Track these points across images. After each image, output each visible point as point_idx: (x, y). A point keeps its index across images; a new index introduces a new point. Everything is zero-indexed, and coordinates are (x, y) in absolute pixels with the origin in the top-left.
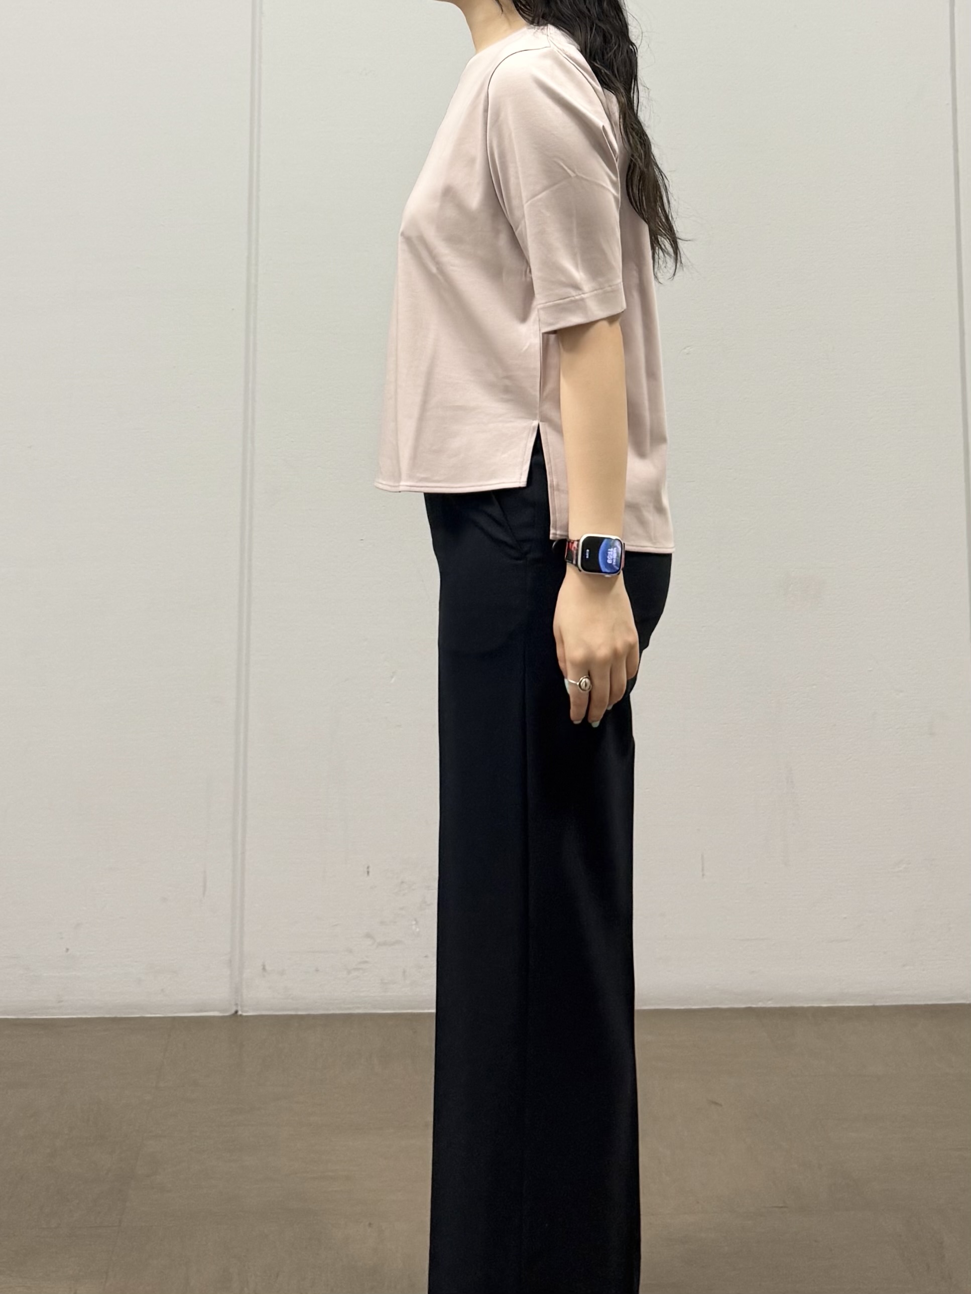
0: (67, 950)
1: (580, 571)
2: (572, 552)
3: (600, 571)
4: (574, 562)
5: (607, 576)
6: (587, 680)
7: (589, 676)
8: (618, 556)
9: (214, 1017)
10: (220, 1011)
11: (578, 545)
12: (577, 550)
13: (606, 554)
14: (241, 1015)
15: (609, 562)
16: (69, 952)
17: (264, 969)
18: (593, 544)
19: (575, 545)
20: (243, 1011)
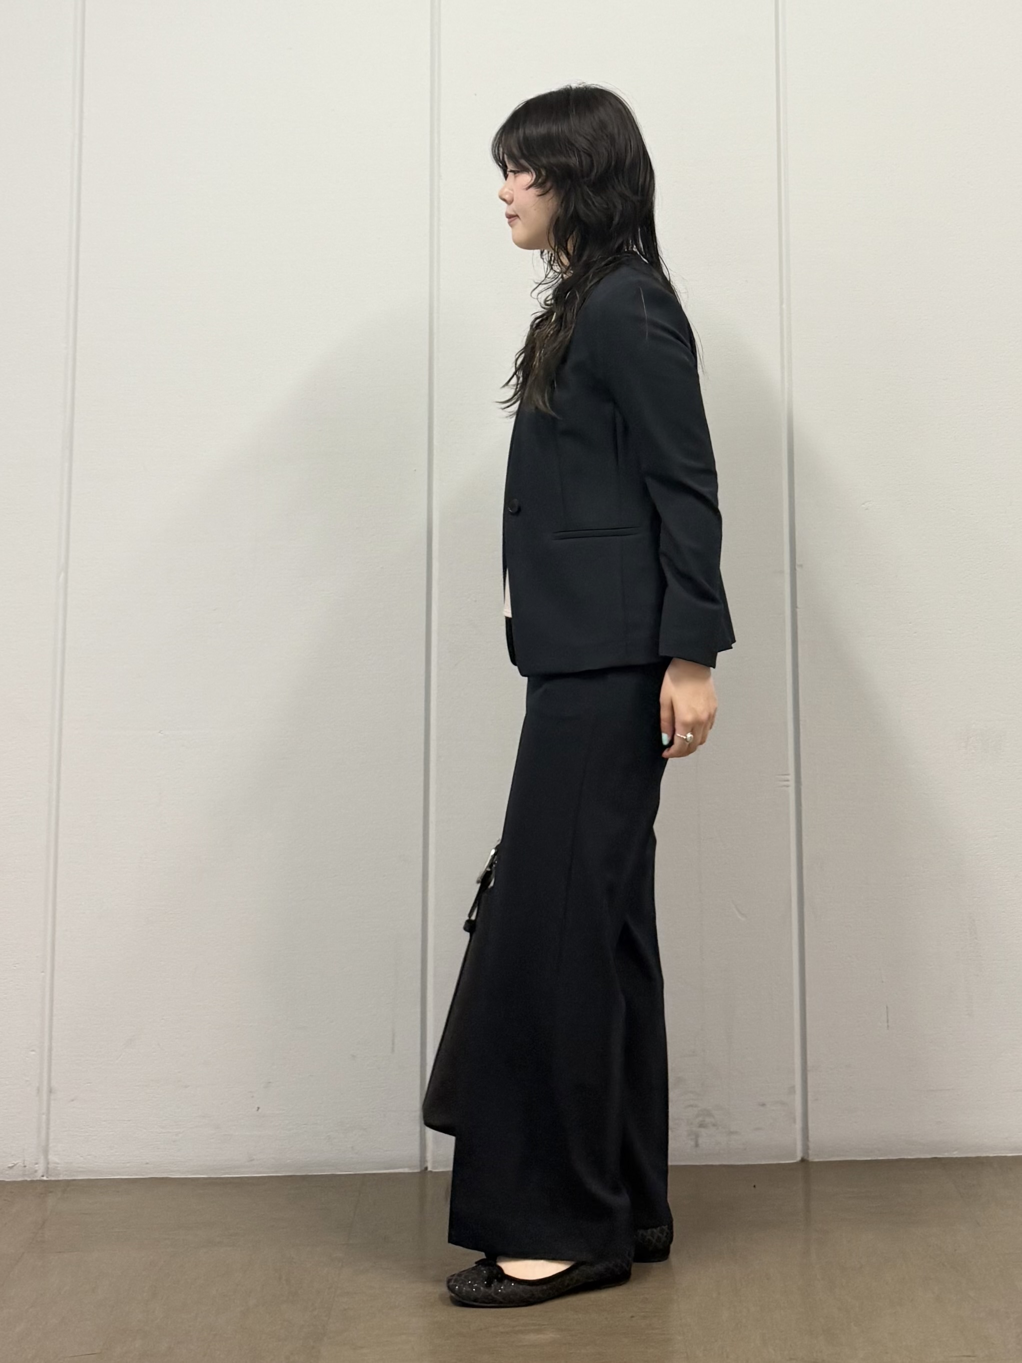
0: (258, 1109)
9: (404, 1174)
10: (409, 1167)
14: (431, 1172)
16: (260, 1110)
20: (434, 1167)
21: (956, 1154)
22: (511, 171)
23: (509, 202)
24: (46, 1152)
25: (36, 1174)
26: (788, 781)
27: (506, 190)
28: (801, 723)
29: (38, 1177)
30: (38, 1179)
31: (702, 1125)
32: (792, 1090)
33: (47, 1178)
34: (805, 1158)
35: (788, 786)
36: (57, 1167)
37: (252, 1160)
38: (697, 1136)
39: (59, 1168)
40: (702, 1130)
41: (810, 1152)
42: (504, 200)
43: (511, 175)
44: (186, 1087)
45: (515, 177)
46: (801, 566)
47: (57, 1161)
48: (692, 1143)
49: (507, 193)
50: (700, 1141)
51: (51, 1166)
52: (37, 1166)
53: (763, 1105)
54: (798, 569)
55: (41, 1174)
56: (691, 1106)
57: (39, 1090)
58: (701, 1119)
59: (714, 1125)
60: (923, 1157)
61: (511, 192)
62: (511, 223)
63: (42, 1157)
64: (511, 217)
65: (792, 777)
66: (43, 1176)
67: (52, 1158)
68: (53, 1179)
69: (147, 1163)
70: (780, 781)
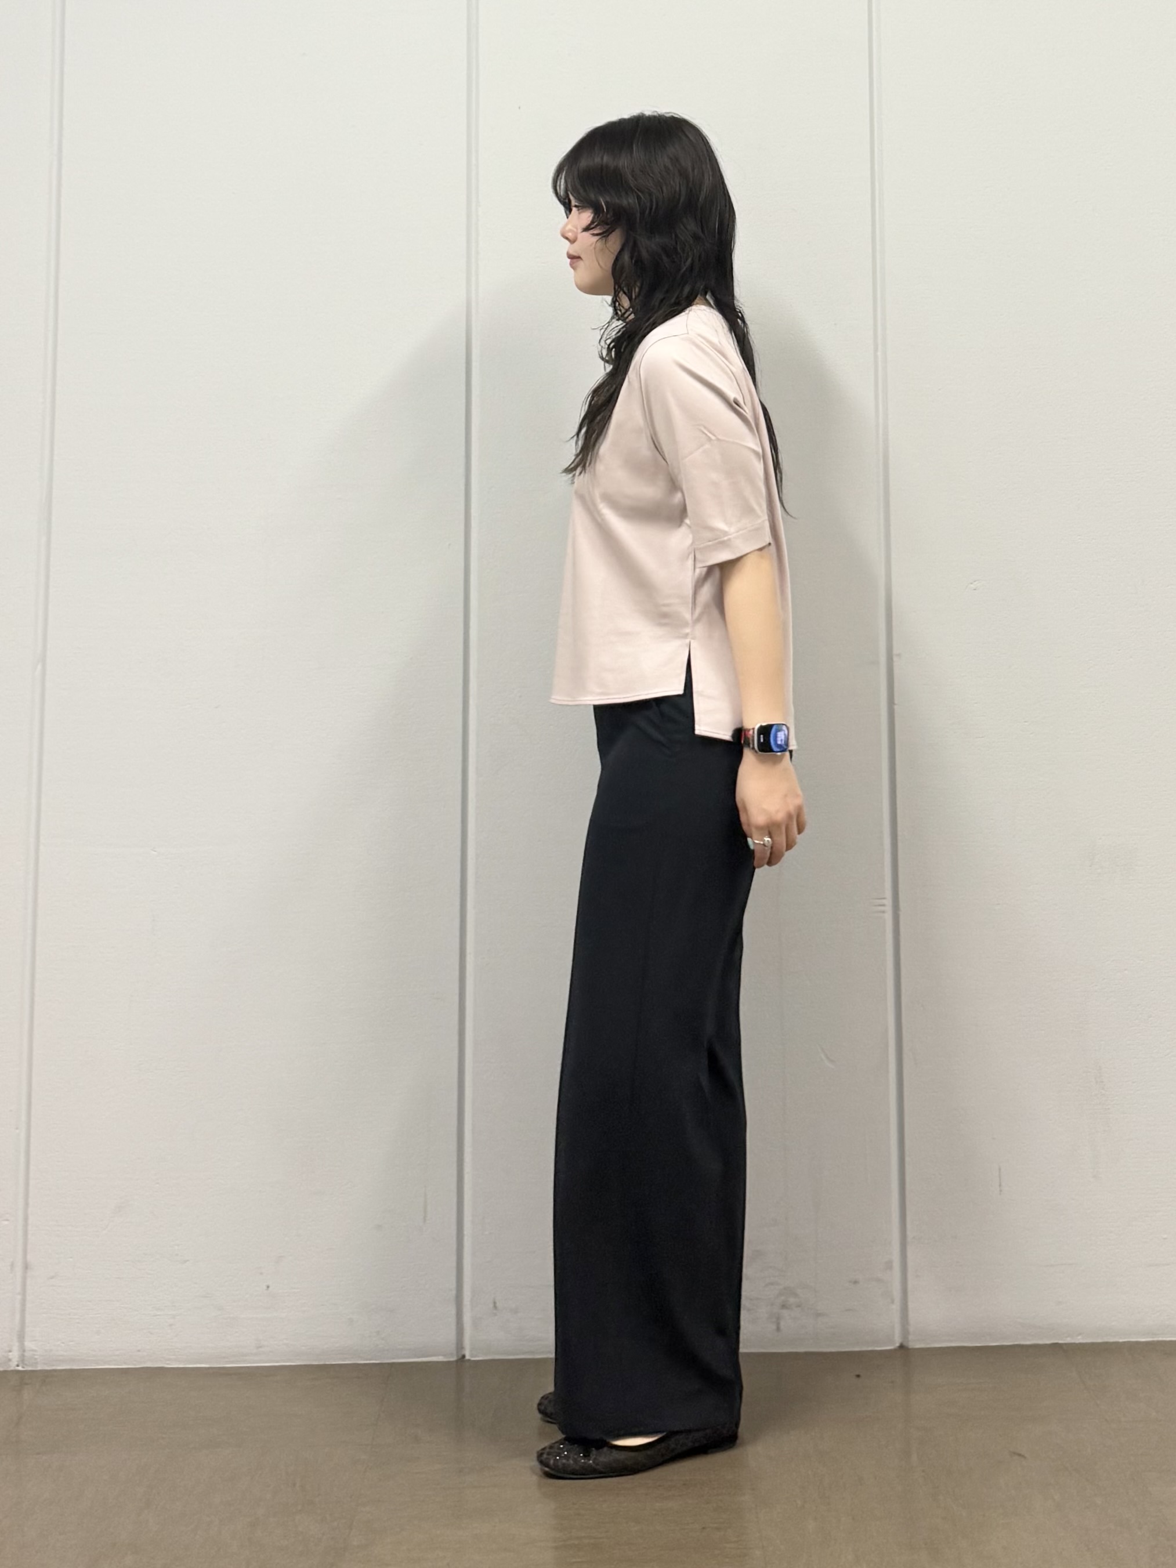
0: (268, 1287)
1: (756, 752)
2: (748, 738)
3: (772, 751)
4: (751, 746)
5: (779, 754)
6: (769, 839)
7: (770, 836)
8: (785, 737)
9: (438, 1362)
10: (444, 1355)
11: (754, 732)
12: (753, 737)
13: (776, 737)
14: (469, 1360)
15: (779, 742)
16: (270, 1289)
17: (495, 1307)
18: (765, 731)
19: (751, 732)
20: (472, 1356)
21: (1080, 1340)
22: (576, 206)
23: (572, 241)
24: (21, 1337)
25: (11, 1363)
26: (884, 905)
27: (569, 227)
28: (899, 838)
29: (12, 1366)
30: (12, 1368)
31: (784, 1306)
32: (889, 1266)
33: (23, 1367)
34: (905, 1344)
35: (884, 912)
36: (34, 1355)
37: (261, 1347)
38: (778, 1319)
39: (36, 1357)
40: (785, 1313)
41: (911, 1337)
42: (567, 238)
43: (574, 209)
44: (186, 1261)
45: (579, 213)
46: (899, 655)
47: (34, 1348)
48: (774, 1327)
49: (570, 231)
50: (782, 1324)
51: (26, 1354)
52: (10, 1354)
53: (856, 1282)
54: (895, 659)
55: (16, 1363)
56: (772, 1284)
57: (12, 1265)
58: (783, 1298)
59: (798, 1306)
60: (1040, 1342)
61: (575, 230)
62: (574, 265)
63: (17, 1344)
64: (574, 258)
65: (888, 902)
66: (18, 1366)
67: (28, 1344)
68: (30, 1369)
69: (139, 1351)
70: (876, 906)
